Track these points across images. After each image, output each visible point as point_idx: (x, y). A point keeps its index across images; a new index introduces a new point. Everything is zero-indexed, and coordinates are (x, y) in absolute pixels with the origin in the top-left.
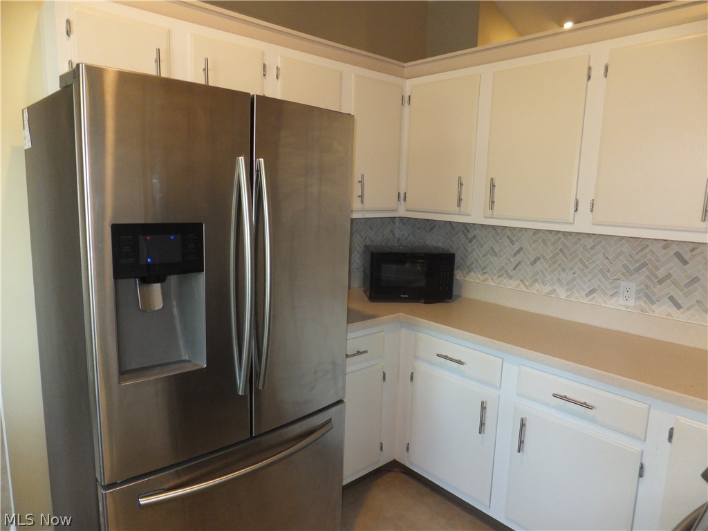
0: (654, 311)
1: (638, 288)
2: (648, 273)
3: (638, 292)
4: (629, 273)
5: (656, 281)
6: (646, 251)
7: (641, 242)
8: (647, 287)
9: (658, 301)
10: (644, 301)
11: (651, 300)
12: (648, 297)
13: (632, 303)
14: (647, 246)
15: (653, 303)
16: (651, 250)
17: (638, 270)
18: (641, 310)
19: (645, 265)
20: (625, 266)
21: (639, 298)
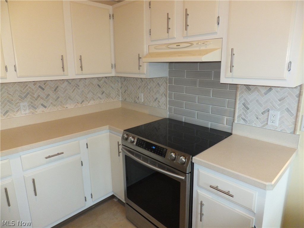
0: (37, 112)
1: (28, 104)
2: (31, 97)
3: (29, 106)
4: (22, 99)
5: (34, 99)
6: (27, 87)
7: (24, 84)
8: (32, 103)
9: (37, 107)
10: (33, 109)
11: (35, 108)
12: (33, 107)
13: (27, 111)
14: (27, 85)
15: (36, 108)
16: (29, 87)
17: (26, 97)
18: (32, 113)
19: (28, 94)
20: (19, 96)
21: (30, 108)
